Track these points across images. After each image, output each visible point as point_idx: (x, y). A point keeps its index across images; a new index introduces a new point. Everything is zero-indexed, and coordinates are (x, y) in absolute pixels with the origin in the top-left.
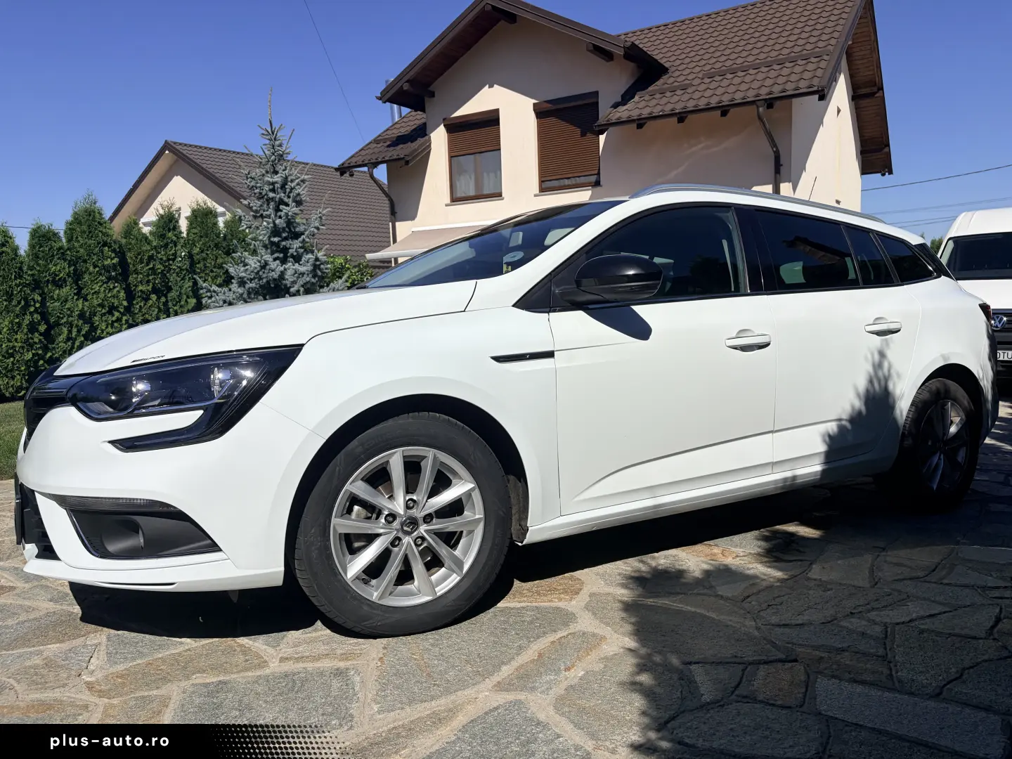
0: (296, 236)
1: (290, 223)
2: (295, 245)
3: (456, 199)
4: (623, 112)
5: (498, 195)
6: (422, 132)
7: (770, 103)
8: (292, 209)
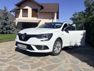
0: (8, 19)
1: (7, 17)
2: (8, 20)
3: (23, 17)
4: (40, 11)
5: (27, 17)
6: (19, 9)
7: (53, 13)
8: (7, 16)
